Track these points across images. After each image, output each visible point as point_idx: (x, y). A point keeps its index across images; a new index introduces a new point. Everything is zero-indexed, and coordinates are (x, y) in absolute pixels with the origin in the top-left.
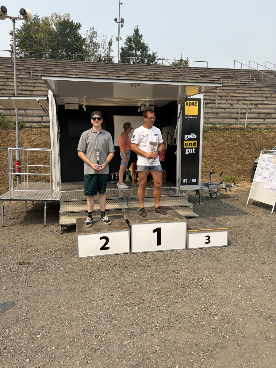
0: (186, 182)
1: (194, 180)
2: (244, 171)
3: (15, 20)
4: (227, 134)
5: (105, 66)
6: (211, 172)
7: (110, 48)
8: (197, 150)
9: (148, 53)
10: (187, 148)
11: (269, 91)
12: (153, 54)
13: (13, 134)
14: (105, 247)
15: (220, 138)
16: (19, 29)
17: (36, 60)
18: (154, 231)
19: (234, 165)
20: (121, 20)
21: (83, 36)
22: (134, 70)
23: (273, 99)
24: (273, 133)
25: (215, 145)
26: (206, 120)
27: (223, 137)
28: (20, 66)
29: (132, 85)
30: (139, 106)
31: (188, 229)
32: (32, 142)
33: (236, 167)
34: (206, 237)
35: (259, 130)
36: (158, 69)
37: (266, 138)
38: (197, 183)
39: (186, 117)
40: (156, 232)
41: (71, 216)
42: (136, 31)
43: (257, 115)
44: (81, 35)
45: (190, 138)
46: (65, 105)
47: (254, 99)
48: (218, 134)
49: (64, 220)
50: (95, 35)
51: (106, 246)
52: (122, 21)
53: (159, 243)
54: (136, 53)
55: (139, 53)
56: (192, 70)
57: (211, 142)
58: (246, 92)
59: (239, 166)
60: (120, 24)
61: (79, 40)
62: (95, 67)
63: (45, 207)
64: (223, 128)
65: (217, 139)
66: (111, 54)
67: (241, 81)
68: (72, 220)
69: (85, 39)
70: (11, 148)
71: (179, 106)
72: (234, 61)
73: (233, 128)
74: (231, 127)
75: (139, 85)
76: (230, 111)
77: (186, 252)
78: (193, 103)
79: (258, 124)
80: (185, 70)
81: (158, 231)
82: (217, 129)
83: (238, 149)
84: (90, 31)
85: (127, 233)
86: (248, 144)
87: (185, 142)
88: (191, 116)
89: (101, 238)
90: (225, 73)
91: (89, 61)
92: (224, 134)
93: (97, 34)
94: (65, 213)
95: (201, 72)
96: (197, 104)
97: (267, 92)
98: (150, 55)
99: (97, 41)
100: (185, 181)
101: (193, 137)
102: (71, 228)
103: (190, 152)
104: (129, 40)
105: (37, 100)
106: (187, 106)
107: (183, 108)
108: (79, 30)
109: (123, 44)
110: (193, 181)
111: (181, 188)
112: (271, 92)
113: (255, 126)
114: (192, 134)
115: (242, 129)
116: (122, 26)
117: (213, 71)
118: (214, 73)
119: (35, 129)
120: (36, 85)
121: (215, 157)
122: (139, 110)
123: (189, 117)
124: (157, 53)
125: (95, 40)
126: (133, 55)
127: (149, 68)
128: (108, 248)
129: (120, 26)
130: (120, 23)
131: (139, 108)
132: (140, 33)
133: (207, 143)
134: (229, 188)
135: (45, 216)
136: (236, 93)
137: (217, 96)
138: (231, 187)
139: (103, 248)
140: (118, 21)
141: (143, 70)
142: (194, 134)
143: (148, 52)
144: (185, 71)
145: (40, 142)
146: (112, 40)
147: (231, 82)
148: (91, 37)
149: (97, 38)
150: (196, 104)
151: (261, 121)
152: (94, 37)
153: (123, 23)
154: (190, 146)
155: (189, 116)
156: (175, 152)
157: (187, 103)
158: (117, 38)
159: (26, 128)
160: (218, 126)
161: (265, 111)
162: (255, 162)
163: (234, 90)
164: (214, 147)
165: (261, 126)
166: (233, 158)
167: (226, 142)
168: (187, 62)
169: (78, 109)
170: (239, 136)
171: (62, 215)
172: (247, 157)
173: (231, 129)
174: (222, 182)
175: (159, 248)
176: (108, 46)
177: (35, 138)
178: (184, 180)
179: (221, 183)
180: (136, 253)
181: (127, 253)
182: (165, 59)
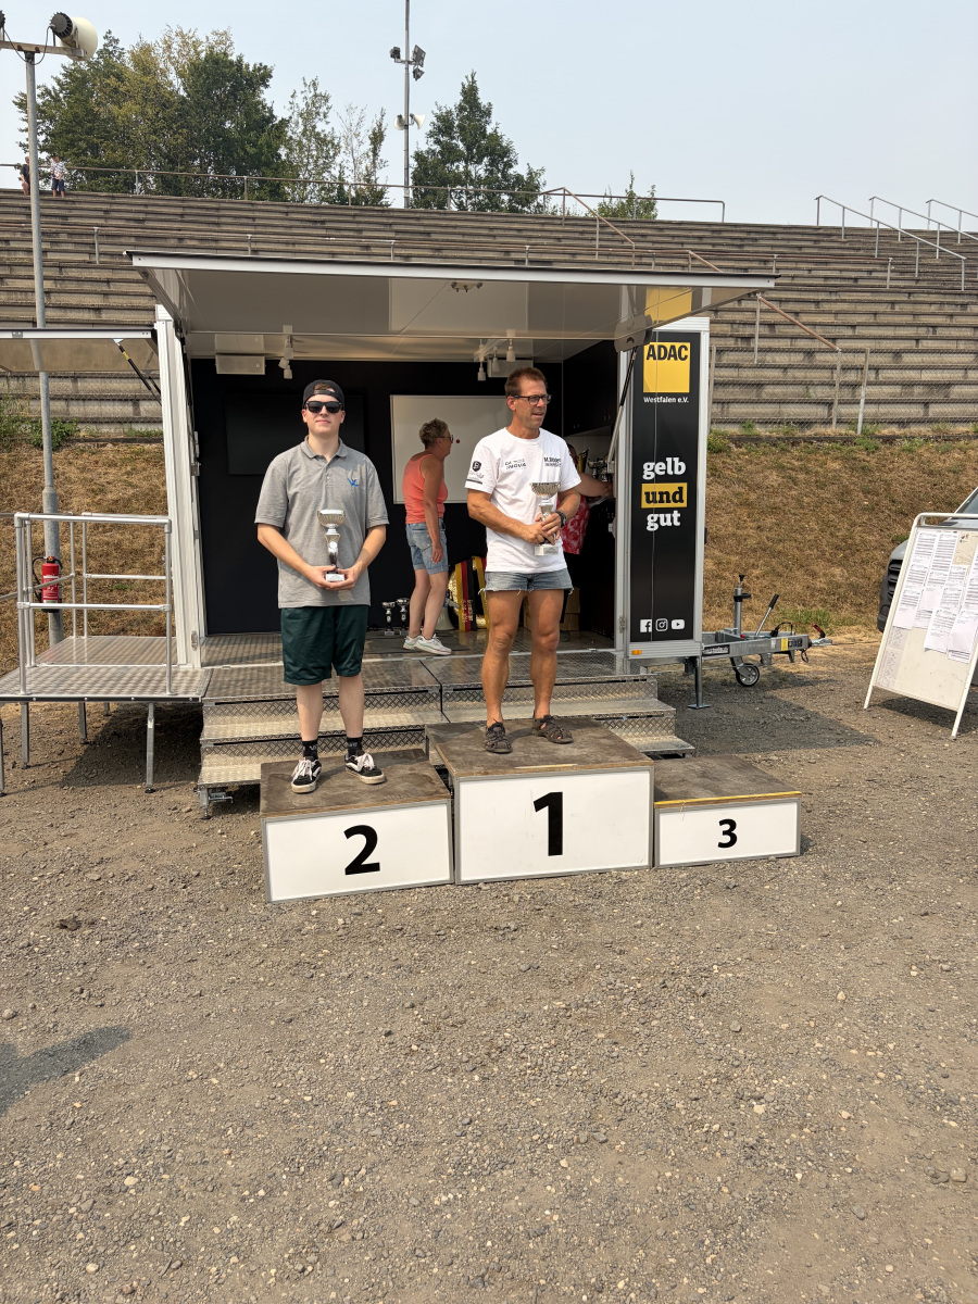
0: (650, 630)
1: (678, 624)
2: (855, 588)
3: (33, 53)
4: (792, 458)
5: (358, 219)
6: (739, 594)
7: (375, 154)
8: (689, 515)
9: (511, 171)
10: (651, 511)
11: (942, 303)
12: (530, 173)
13: (33, 465)
14: (365, 863)
15: (767, 473)
16: (50, 88)
17: (113, 197)
18: (539, 805)
19: (819, 567)
20: (415, 53)
21: (280, 113)
22: (463, 234)
23: (955, 333)
24: (956, 455)
25: (753, 497)
26: (717, 409)
27: (781, 468)
28: (53, 220)
29: (454, 283)
30: (482, 360)
31: (658, 795)
32: (101, 491)
33: (825, 575)
34: (722, 823)
35: (906, 443)
36: (547, 227)
37: (931, 473)
38: (687, 634)
39: (646, 400)
40: (546, 809)
41: (241, 754)
42: (470, 93)
43: (898, 389)
44: (271, 110)
45: (663, 473)
46: (217, 358)
47: (889, 332)
48: (763, 458)
49: (219, 770)
50: (323, 109)
51: (368, 861)
52: (419, 55)
53: (555, 847)
54: (467, 173)
55: (480, 170)
56: (667, 232)
57: (737, 488)
58: (860, 308)
59: (837, 571)
60: (411, 68)
61: (265, 126)
62: (323, 222)
63: (150, 725)
64: (779, 439)
65: (759, 478)
66: (381, 177)
67: (841, 270)
68: (246, 770)
69: (284, 123)
70: (26, 515)
71: (624, 359)
72: (818, 199)
73: (814, 438)
74: (808, 433)
75: (480, 284)
76: (806, 377)
77: (650, 880)
78: (673, 347)
79: (902, 423)
80: (643, 231)
81: (552, 803)
82: (757, 440)
83: (834, 513)
84: (303, 95)
85: (440, 812)
86: (866, 492)
87: (646, 488)
88: (664, 395)
89: (349, 833)
90: (785, 243)
91: (302, 200)
92: (784, 460)
93: (329, 104)
94: (222, 745)
95: (700, 238)
96: (688, 353)
97: (933, 308)
98: (519, 178)
99: (328, 129)
100: (648, 626)
101: (673, 469)
102: (243, 798)
103: (663, 524)
104: (444, 126)
105: (117, 341)
106: (651, 358)
107: (636, 368)
108: (266, 91)
109: (421, 141)
110: (674, 626)
111: (633, 653)
112: (948, 309)
113: (894, 430)
114: (669, 460)
115: (847, 440)
116: (417, 75)
117: (744, 235)
118: (746, 242)
119: (110, 445)
120: (113, 287)
121: (752, 542)
122: (481, 376)
123: (657, 400)
124: (543, 170)
125: (320, 127)
126: (458, 180)
127: (516, 226)
128: (375, 867)
129: (411, 75)
130: (409, 63)
131: (481, 369)
132: (483, 99)
133: (724, 492)
134: (803, 651)
135: (150, 754)
136: (823, 312)
137: (758, 323)
138: (810, 645)
139: (356, 867)
140: (403, 57)
141: (495, 232)
142: (676, 459)
143: (511, 166)
144: (643, 235)
145: (131, 491)
146: (381, 125)
147: (806, 273)
148: (308, 116)
149: (328, 120)
150: (684, 353)
151: (915, 411)
152: (318, 113)
153: (422, 66)
154: (661, 501)
155: (660, 395)
156: (610, 525)
157: (652, 347)
158: (400, 117)
159: (79, 441)
160: (760, 430)
161: (927, 376)
162: (894, 556)
163: (817, 302)
164: (747, 504)
165: (914, 429)
166: (816, 544)
167: (790, 489)
168: (649, 204)
169: (263, 373)
170: (836, 465)
171: (211, 751)
172: (863, 541)
173: (809, 440)
174: (777, 629)
175: (556, 865)
176: (367, 146)
177: (111, 478)
178: (643, 623)
179: (774, 634)
180: (475, 883)
181: (443, 884)
182: (573, 193)
